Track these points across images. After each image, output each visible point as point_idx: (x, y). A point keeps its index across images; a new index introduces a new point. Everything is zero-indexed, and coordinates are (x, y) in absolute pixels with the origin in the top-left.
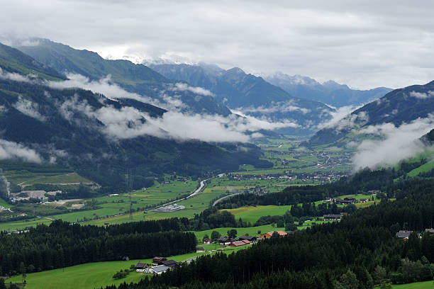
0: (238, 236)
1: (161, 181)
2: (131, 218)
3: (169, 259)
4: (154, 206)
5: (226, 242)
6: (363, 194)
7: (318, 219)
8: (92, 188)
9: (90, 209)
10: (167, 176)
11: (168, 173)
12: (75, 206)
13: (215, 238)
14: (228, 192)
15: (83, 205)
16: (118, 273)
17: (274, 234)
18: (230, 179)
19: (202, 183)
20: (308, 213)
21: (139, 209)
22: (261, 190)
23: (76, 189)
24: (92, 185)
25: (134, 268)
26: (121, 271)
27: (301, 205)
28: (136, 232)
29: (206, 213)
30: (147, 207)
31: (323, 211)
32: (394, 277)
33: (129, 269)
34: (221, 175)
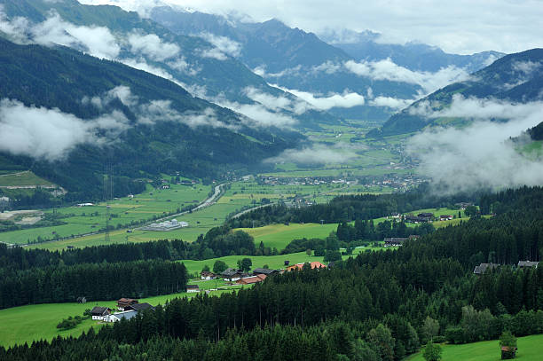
0: (253, 268)
1: (157, 184)
2: (107, 239)
3: (141, 301)
4: (143, 222)
5: (233, 276)
6: (448, 208)
7: (376, 245)
8: (53, 193)
9: (48, 225)
10: (166, 178)
11: (169, 174)
12: (26, 221)
13: (219, 271)
14: (254, 202)
15: (39, 218)
16: (65, 321)
17: (305, 266)
18: (259, 184)
19: (217, 189)
20: (363, 235)
21: (120, 227)
22: (304, 200)
23: (30, 195)
24: (53, 190)
25: (90, 314)
26: (70, 318)
27: (353, 223)
28: (105, 261)
29: (213, 233)
30: (133, 224)
31: (384, 233)
32: (451, 333)
33: (82, 316)
34: (246, 178)
